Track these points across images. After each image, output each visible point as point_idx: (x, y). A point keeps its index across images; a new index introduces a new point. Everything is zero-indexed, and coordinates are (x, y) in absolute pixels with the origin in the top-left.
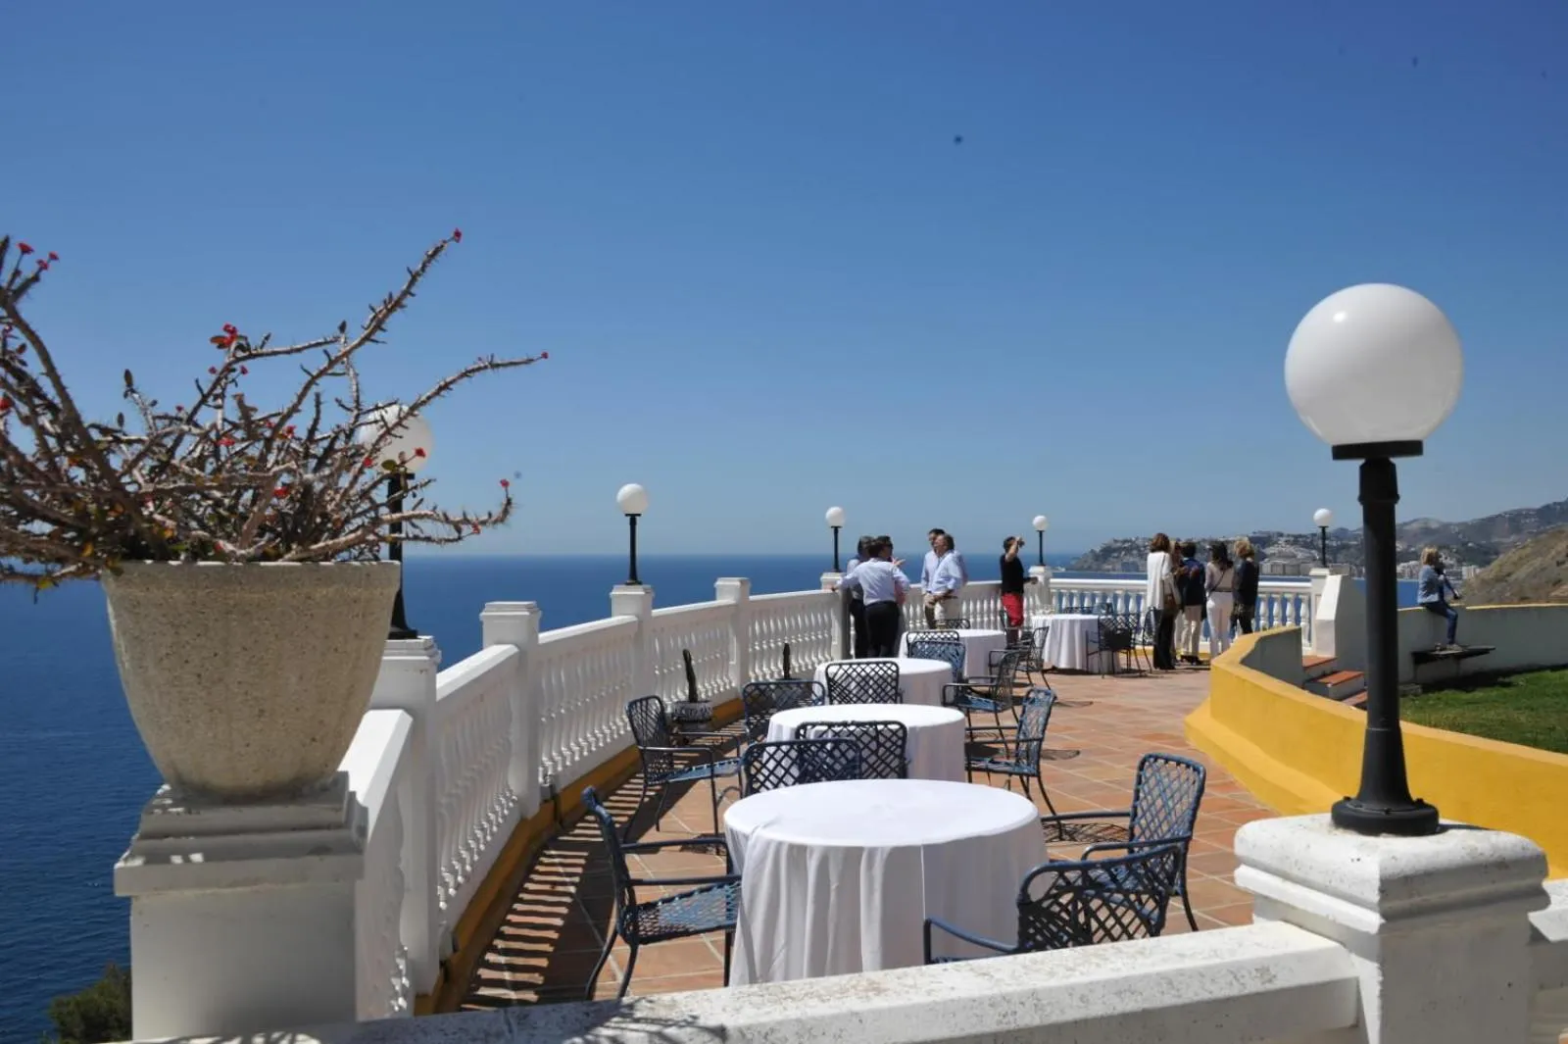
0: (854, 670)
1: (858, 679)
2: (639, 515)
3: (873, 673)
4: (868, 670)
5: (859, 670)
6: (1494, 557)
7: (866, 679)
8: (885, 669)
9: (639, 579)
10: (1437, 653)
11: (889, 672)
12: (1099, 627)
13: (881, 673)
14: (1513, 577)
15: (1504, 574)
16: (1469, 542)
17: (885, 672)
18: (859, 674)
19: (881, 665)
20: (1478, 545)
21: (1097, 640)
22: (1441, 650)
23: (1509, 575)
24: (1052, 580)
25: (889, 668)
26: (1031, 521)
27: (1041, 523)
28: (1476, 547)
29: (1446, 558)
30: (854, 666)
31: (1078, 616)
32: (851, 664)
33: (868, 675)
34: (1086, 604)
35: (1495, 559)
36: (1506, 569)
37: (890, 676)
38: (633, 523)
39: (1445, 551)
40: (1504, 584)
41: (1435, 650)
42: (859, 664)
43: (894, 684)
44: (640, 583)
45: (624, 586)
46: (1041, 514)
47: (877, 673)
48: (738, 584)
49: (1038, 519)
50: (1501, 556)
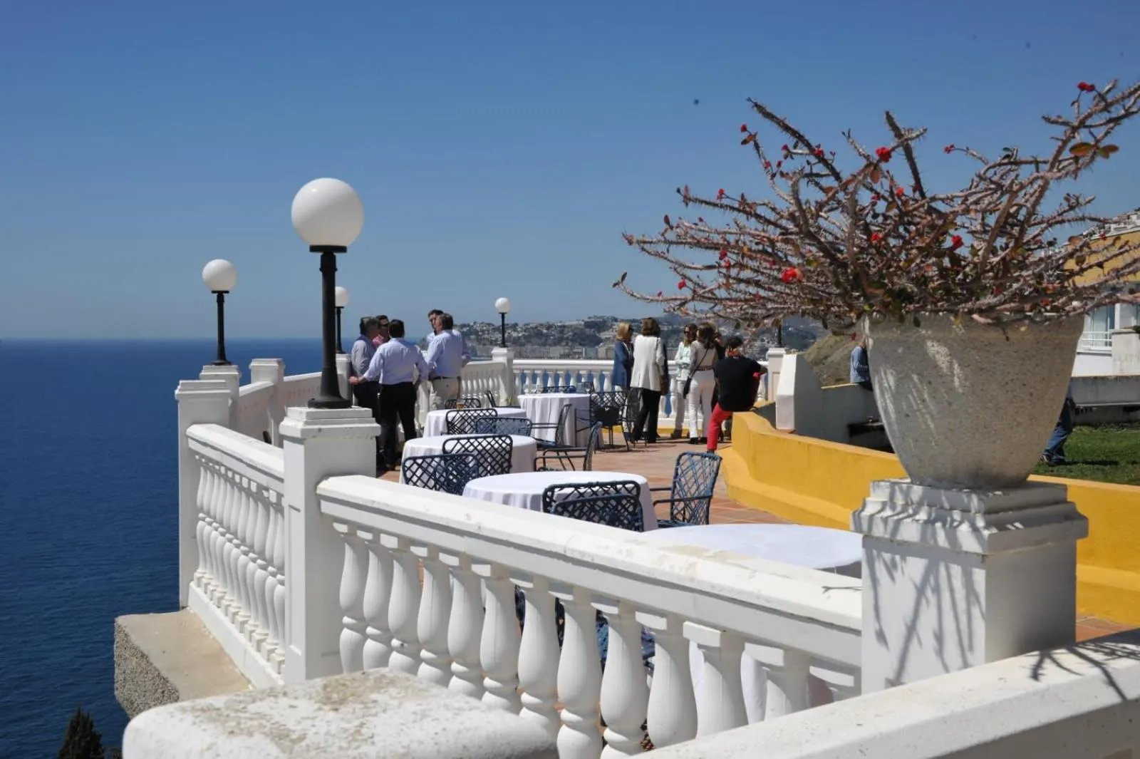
0: (472, 444)
1: (475, 453)
2: (227, 292)
3: (489, 446)
4: (484, 443)
5: (476, 444)
6: (812, 341)
7: (483, 453)
8: (500, 442)
9: (228, 358)
10: (870, 424)
11: (504, 445)
12: (591, 405)
13: (496, 446)
14: (829, 360)
15: (821, 357)
16: (789, 327)
17: (500, 445)
18: (476, 448)
19: (497, 439)
20: (797, 329)
21: (588, 418)
22: (873, 422)
23: (826, 358)
24: (515, 361)
25: (504, 442)
26: (494, 303)
27: (504, 305)
28: (795, 331)
29: (768, 342)
30: (472, 441)
31: (562, 395)
32: (468, 439)
33: (484, 448)
34: (572, 383)
35: (813, 343)
36: (823, 353)
37: (504, 449)
38: (220, 301)
39: (768, 335)
40: (821, 366)
41: (868, 422)
42: (476, 438)
43: (507, 456)
44: (229, 363)
45: (214, 366)
46: (502, 297)
47: (492, 446)
48: (276, 365)
49: (500, 301)
50: (818, 340)
